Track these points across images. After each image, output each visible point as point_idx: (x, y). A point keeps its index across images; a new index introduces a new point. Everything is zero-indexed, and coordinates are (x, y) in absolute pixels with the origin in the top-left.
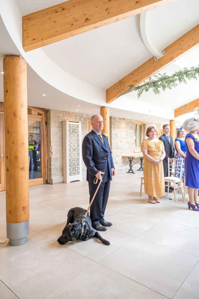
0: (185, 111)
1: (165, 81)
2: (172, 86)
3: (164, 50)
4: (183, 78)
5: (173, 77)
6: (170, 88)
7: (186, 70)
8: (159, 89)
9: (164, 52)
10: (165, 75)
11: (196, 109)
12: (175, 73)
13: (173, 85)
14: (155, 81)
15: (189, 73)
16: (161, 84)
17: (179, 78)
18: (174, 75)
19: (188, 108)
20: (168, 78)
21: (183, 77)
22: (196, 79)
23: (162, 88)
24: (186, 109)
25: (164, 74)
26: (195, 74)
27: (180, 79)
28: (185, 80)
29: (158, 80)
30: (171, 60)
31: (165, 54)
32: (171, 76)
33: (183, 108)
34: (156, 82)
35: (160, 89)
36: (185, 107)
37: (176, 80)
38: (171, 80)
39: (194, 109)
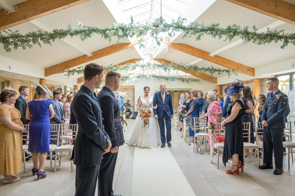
0: (56, 71)
1: (17, 40)
2: (25, 46)
3: (17, 5)
4: (37, 41)
5: (26, 36)
6: (24, 48)
7: (40, 33)
8: (10, 46)
9: (16, 7)
10: (18, 32)
11: (66, 70)
12: (28, 33)
13: (27, 45)
14: (5, 36)
15: (43, 36)
16: (12, 42)
17: (33, 39)
18: (27, 35)
19: (58, 68)
20: (21, 37)
21: (38, 39)
22: (50, 44)
23: (13, 46)
24: (56, 69)
25: (16, 32)
26: (49, 39)
27: (34, 41)
28: (39, 43)
29: (9, 36)
30: (25, 19)
31: (17, 10)
32: (24, 36)
33: (53, 68)
34: (6, 38)
35: (12, 47)
36: (55, 67)
37: (30, 41)
38: (25, 39)
39: (65, 70)
